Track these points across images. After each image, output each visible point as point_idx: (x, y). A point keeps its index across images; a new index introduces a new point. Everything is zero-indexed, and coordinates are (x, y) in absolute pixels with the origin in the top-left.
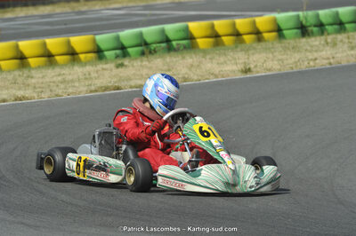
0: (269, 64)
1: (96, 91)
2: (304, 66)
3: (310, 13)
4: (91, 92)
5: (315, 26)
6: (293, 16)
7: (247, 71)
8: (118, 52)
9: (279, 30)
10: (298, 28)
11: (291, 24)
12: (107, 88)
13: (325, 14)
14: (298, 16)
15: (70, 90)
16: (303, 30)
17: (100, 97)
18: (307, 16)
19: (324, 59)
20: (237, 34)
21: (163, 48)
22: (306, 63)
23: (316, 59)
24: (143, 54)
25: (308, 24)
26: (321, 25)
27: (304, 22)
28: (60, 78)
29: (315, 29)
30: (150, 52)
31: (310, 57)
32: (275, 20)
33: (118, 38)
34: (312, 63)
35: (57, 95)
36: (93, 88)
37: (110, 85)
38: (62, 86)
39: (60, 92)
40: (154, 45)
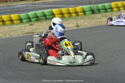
0: (85, 24)
1: (25, 34)
2: (98, 24)
3: (95, 6)
4: (23, 34)
5: (97, 10)
6: (89, 7)
7: (78, 26)
8: (28, 20)
9: (84, 12)
10: (91, 11)
11: (89, 9)
12: (29, 33)
13: (100, 6)
14: (91, 7)
15: (16, 34)
16: (93, 12)
17: (27, 36)
18: (94, 6)
19: (104, 22)
20: (70, 13)
21: (44, 18)
22: (98, 23)
23: (102, 22)
24: (37, 20)
25: (94, 9)
26: (99, 10)
27: (93, 9)
28: (11, 30)
29: (97, 11)
30: (39, 20)
31: (99, 21)
32: (83, 8)
33: (28, 15)
34: (100, 23)
35: (11, 36)
36: (24, 33)
37: (30, 32)
38: (12, 32)
39: (12, 34)
40: (41, 17)
